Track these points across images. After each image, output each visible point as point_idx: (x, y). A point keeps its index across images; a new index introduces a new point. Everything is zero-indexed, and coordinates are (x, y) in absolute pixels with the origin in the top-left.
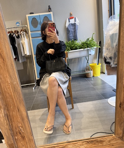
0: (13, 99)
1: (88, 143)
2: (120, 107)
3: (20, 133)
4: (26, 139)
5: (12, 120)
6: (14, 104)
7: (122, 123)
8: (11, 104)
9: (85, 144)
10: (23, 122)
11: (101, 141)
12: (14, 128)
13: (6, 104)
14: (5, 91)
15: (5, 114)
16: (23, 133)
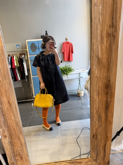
0: (15, 131)
1: (70, 163)
2: (93, 137)
3: (19, 155)
4: (24, 159)
5: (14, 145)
6: (16, 134)
7: (95, 149)
8: (14, 134)
9: (68, 164)
10: (22, 147)
11: (80, 162)
12: (15, 151)
13: (11, 134)
14: (10, 125)
15: (9, 141)
16: (22, 155)
